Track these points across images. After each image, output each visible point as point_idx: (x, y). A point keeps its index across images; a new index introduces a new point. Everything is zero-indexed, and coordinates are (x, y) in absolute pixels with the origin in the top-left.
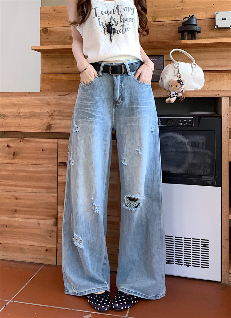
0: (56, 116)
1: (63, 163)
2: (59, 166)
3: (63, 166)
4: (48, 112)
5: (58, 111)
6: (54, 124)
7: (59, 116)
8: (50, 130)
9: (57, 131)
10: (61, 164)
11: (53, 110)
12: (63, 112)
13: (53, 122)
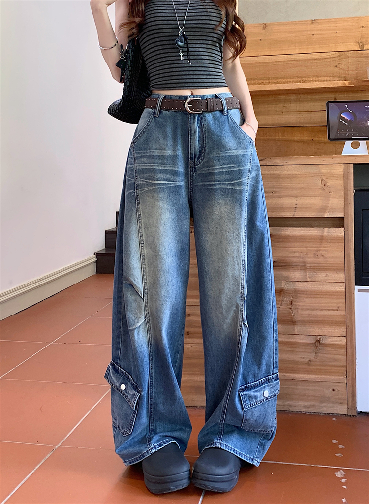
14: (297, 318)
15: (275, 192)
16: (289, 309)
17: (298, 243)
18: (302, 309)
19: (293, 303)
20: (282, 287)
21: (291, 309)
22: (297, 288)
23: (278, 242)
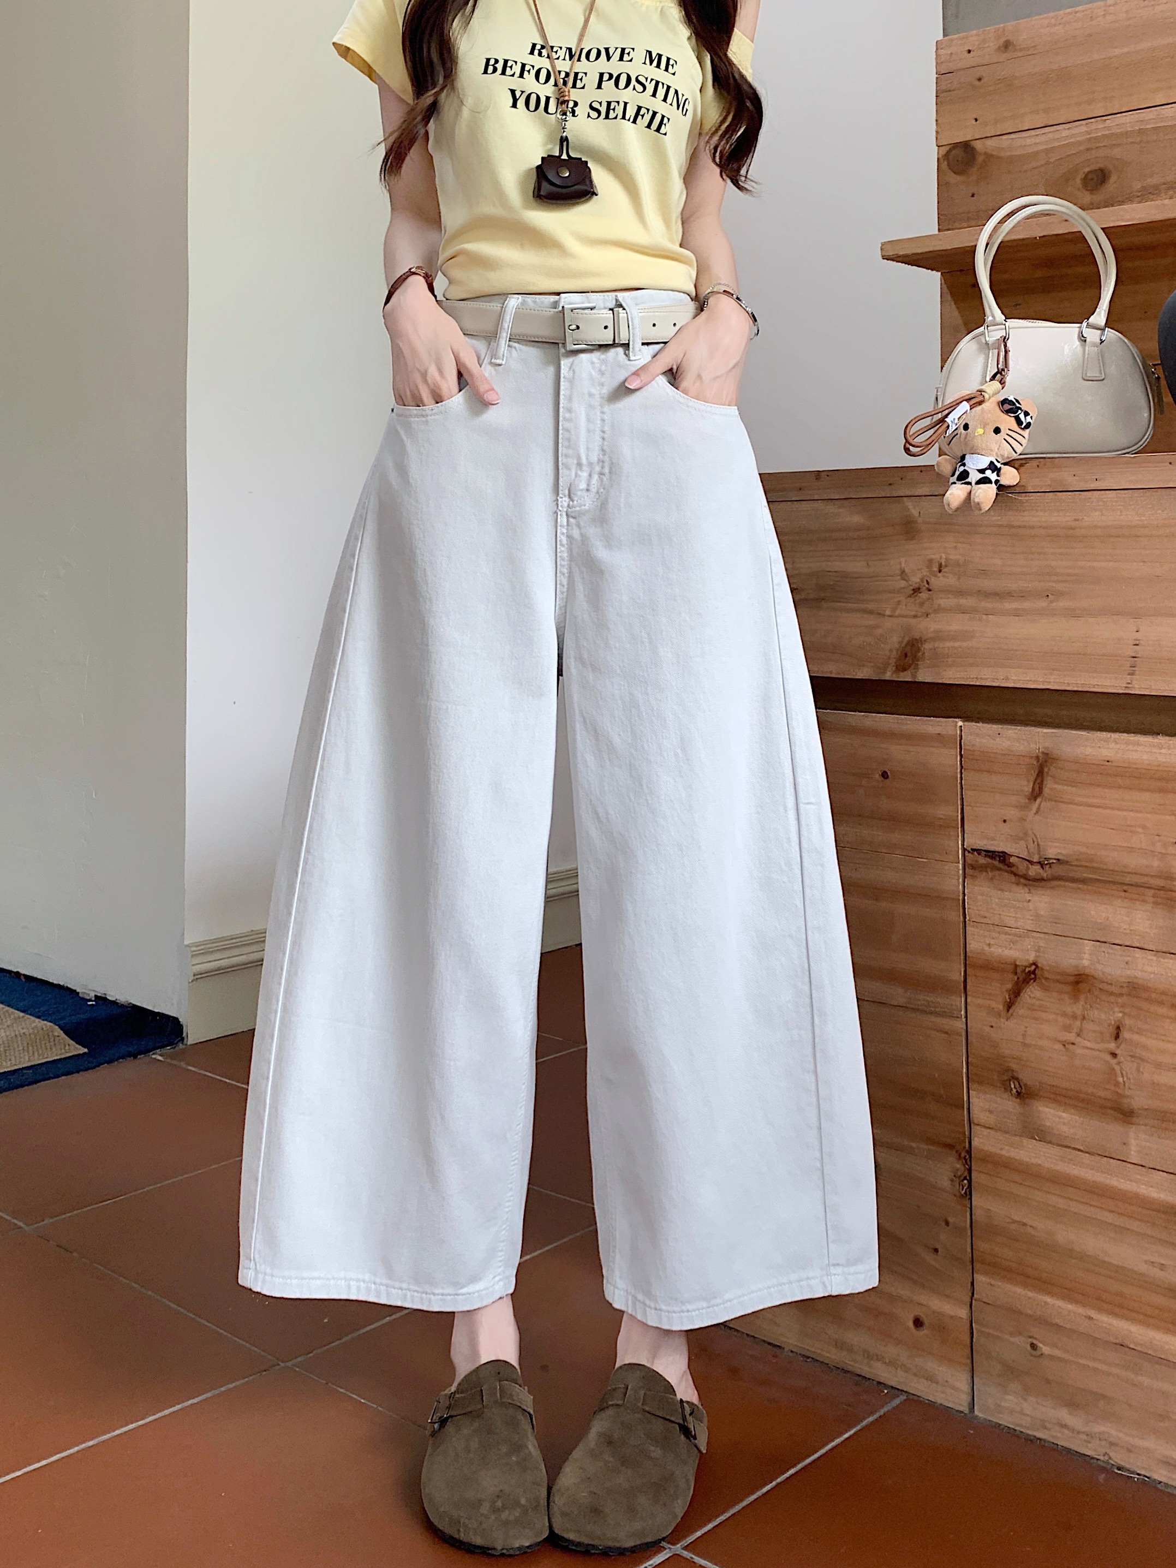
0: (948, 591)
1: (991, 854)
2: (973, 867)
3: (994, 868)
4: (903, 572)
5: (957, 564)
6: (934, 639)
7: (960, 593)
8: (917, 668)
9: (951, 676)
10: (982, 860)
11: (931, 561)
12: (984, 573)
13: (927, 626)
14: (1139, 1100)
15: (1060, 594)
16: (1108, 1058)
17: (1146, 796)
18: (1159, 1066)
19: (1125, 1034)
20: (1086, 963)
21: (1114, 1055)
22: (1139, 974)
23: (1073, 783)
